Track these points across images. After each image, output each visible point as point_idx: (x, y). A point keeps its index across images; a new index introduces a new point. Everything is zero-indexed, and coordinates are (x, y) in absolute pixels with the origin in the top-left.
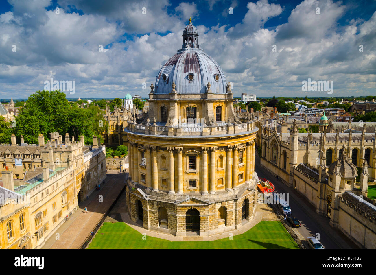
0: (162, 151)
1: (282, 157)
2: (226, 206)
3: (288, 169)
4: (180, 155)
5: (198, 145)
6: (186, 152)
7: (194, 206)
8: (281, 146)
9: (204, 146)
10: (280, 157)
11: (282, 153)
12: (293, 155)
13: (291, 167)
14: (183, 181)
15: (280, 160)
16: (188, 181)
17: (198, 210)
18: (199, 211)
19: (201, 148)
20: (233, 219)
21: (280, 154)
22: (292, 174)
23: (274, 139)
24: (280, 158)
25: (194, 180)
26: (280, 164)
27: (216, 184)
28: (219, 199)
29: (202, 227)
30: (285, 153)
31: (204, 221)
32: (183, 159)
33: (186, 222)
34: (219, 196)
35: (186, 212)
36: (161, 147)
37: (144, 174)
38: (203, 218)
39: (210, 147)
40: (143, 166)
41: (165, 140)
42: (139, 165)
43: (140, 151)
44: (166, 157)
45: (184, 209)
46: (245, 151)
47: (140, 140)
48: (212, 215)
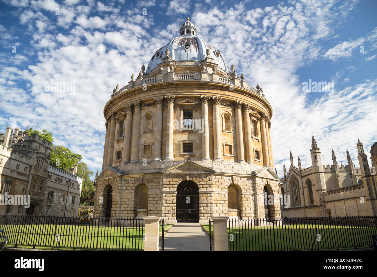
0: (147, 107)
1: (306, 190)
2: (240, 184)
3: (317, 200)
4: (171, 107)
6: (180, 103)
7: (190, 175)
8: (302, 177)
9: (204, 93)
10: (303, 192)
11: (305, 185)
12: (320, 178)
13: (321, 195)
15: (304, 196)
16: (181, 143)
18: (198, 183)
19: (200, 97)
21: (303, 188)
22: (323, 204)
23: (293, 175)
24: (303, 194)
25: (191, 142)
26: (304, 201)
27: (222, 151)
28: (227, 169)
29: (203, 212)
30: (309, 182)
31: (206, 202)
32: (175, 113)
34: (228, 167)
35: (177, 186)
36: (147, 103)
37: (120, 149)
38: (205, 195)
39: (212, 96)
40: (119, 138)
41: (152, 90)
42: (115, 141)
43: (120, 120)
44: (152, 114)
45: (175, 180)
46: (259, 123)
47: (121, 103)
48: (218, 193)
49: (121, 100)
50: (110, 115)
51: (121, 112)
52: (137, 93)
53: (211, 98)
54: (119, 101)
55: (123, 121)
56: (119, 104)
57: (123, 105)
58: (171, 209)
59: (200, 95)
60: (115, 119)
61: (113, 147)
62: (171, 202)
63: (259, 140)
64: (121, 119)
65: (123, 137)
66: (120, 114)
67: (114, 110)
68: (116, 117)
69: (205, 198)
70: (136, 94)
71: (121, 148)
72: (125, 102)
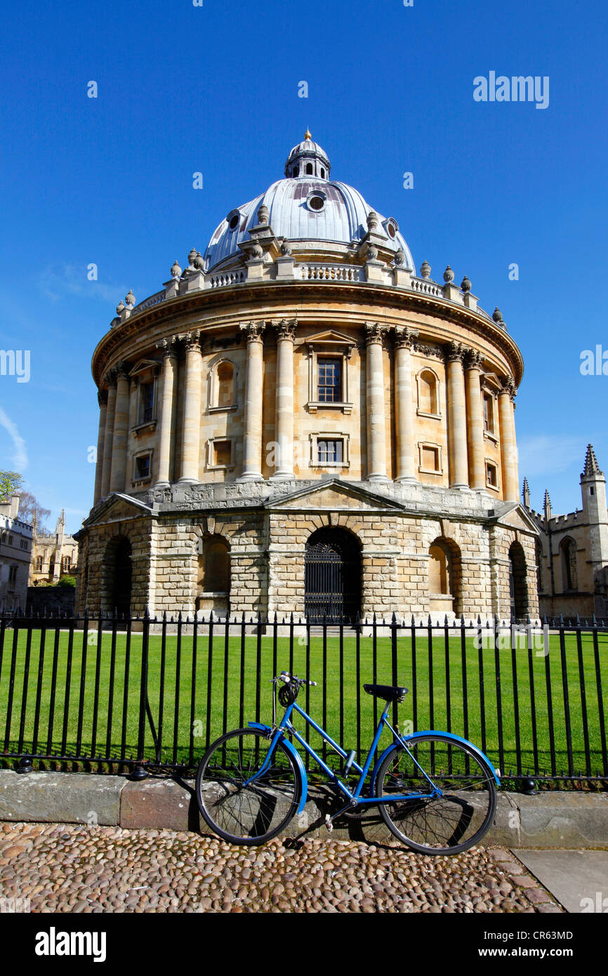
0: (221, 349)
1: (558, 560)
2: (458, 539)
4: (287, 347)
5: (352, 313)
7: (341, 513)
9: (374, 317)
14: (296, 438)
16: (314, 438)
17: (354, 530)
18: (360, 534)
19: (364, 325)
20: (484, 595)
25: (338, 436)
27: (415, 462)
28: (430, 504)
29: (372, 599)
31: (379, 577)
32: (296, 364)
33: (308, 587)
34: (432, 498)
35: (305, 540)
36: (218, 338)
37: (146, 453)
38: (376, 562)
39: (394, 326)
40: (143, 426)
41: (234, 304)
42: (132, 434)
43: (143, 381)
44: (233, 366)
45: (300, 525)
46: (496, 401)
47: (144, 337)
48: (408, 557)
49: (145, 330)
50: (114, 368)
51: (145, 361)
52: (192, 312)
53: (393, 330)
54: (140, 332)
55: (153, 383)
56: (138, 341)
57: (150, 341)
58: (292, 592)
59: (363, 322)
60: (129, 380)
61: (126, 448)
62: (292, 576)
63: (495, 441)
64: (147, 378)
65: (153, 422)
66: (144, 365)
67: (125, 354)
68: (133, 373)
69: (378, 569)
70: (187, 314)
71: (149, 450)
72: (157, 335)
